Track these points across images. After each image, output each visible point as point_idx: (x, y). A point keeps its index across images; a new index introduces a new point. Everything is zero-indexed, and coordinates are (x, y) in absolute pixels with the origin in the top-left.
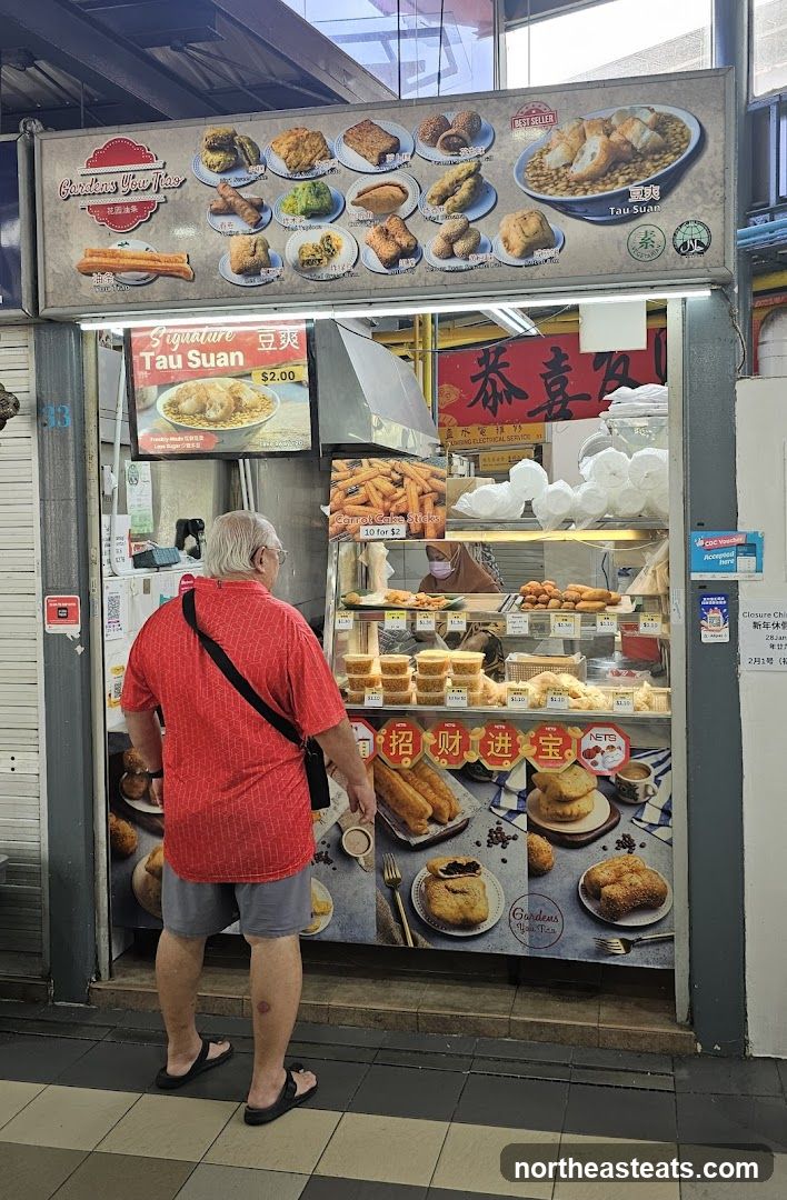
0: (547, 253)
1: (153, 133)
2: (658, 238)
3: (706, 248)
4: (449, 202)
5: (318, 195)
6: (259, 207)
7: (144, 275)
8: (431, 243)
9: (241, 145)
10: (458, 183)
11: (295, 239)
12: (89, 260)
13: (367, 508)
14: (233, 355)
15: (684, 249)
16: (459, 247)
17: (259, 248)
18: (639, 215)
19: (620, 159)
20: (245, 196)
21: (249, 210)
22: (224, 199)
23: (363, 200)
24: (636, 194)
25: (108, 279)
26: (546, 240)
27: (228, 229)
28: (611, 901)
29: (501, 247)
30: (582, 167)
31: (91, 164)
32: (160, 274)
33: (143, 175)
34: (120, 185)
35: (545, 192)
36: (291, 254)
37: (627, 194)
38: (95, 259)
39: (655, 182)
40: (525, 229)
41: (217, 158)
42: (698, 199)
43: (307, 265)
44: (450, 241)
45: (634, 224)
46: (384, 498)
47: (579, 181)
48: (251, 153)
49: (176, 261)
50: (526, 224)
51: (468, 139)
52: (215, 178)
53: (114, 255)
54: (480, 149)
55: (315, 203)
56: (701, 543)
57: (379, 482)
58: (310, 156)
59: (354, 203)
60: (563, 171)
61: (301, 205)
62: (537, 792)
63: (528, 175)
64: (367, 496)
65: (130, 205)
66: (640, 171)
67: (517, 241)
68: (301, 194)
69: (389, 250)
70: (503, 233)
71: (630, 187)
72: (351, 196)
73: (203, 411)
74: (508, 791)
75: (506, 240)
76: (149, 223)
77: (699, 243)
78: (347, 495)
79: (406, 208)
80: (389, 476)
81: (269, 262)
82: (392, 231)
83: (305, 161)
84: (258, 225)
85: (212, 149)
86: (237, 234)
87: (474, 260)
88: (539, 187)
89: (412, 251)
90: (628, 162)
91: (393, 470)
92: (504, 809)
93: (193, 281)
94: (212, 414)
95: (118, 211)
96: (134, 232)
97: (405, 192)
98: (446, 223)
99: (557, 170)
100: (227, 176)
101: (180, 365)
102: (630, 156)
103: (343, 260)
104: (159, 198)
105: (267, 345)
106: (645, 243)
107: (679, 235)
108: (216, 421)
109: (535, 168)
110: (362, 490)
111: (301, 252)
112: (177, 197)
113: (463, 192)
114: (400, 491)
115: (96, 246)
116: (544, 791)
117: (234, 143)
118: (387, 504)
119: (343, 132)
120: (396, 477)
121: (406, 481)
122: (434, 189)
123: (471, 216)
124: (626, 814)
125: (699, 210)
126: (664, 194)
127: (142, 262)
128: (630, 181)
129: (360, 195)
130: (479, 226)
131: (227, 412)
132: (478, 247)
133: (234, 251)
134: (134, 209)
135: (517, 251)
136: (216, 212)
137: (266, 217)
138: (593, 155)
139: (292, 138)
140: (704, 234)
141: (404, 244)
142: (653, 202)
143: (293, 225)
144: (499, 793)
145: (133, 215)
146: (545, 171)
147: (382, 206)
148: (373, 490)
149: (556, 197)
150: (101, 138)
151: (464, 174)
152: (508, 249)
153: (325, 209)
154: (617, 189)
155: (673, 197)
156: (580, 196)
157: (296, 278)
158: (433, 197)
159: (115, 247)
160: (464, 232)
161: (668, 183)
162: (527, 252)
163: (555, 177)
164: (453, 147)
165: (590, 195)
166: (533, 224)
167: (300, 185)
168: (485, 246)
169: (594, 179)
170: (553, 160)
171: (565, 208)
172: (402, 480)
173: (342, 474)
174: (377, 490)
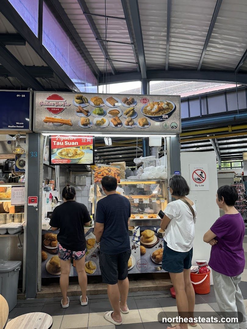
0: (147, 126)
1: (64, 94)
2: (168, 125)
3: (176, 127)
4: (128, 115)
5: (101, 111)
6: (88, 112)
7: (60, 124)
8: (124, 122)
9: (84, 99)
10: (130, 111)
11: (95, 119)
12: (46, 119)
14: (76, 143)
15: (172, 127)
16: (130, 123)
17: (88, 120)
18: (164, 120)
19: (161, 110)
20: (85, 109)
21: (85, 112)
22: (80, 109)
23: (110, 113)
24: (164, 116)
25: (51, 124)
26: (147, 124)
27: (80, 116)
28: (158, 259)
29: (138, 124)
30: (153, 111)
31: (48, 99)
32: (64, 124)
33: (61, 102)
34: (55, 104)
35: (147, 115)
36: (95, 122)
37: (162, 116)
38: (48, 119)
39: (167, 114)
40: (143, 121)
41: (78, 101)
42: (175, 118)
43: (98, 124)
44: (128, 122)
45: (163, 122)
46: (107, 174)
47: (153, 113)
48: (86, 101)
49: (68, 121)
50: (143, 120)
51: (132, 103)
52: (78, 105)
53: (53, 119)
54: (134, 105)
55: (100, 112)
57: (105, 171)
59: (108, 113)
60: (150, 111)
61: (97, 112)
62: (142, 237)
63: (144, 111)
64: (103, 174)
65: (57, 108)
66: (164, 112)
67: (142, 123)
68: (97, 110)
69: (116, 123)
70: (138, 121)
71: (163, 115)
72: (108, 112)
73: (68, 155)
74: (136, 237)
75: (139, 123)
76: (62, 113)
77: (175, 126)
78: (98, 174)
79: (119, 115)
80: (107, 170)
81: (90, 123)
82: (116, 119)
83: (98, 103)
84: (87, 115)
85: (77, 99)
86: (82, 117)
87: (133, 126)
88: (146, 113)
89: (120, 124)
90: (162, 110)
91: (108, 168)
92: (135, 241)
93: (72, 126)
94: (70, 155)
95: (54, 109)
96: (58, 114)
97: (119, 112)
98: (127, 119)
99: (149, 111)
100: (80, 105)
101: (63, 144)
102: (162, 109)
103: (106, 124)
104: (64, 108)
105: (84, 141)
106: (166, 125)
107: (172, 124)
108: (71, 157)
109: (145, 110)
111: (97, 122)
112: (69, 108)
113: (131, 113)
114: (110, 173)
115: (48, 117)
116: (144, 236)
117: (82, 98)
119: (106, 99)
121: (111, 171)
122: (125, 112)
123: (133, 118)
124: (161, 240)
125: (175, 120)
126: (169, 117)
127: (60, 121)
128: (163, 114)
129: (110, 111)
130: (134, 120)
131: (73, 155)
132: (134, 124)
133: (82, 120)
134: (58, 109)
135: (141, 125)
136: (78, 112)
137: (89, 114)
138: (156, 108)
139: (95, 99)
140: (176, 125)
141: (119, 122)
142: (167, 118)
143: (95, 116)
144: (134, 237)
145: (58, 111)
146: (147, 111)
147: (114, 114)
148: (104, 173)
149: (149, 116)
150: (51, 94)
151: (131, 109)
152: (140, 125)
153: (102, 114)
154: (160, 115)
155: (170, 118)
156: (153, 116)
157: (96, 127)
158: (125, 114)
159: (53, 117)
160: (131, 121)
161: (170, 115)
162: (144, 125)
163: (149, 112)
164: (129, 104)
165: (155, 116)
166: (144, 120)
167: (97, 108)
168: (135, 124)
169: (156, 113)
170: (149, 108)
171: (151, 118)
172: (110, 171)
173: (97, 169)
174: (105, 173)
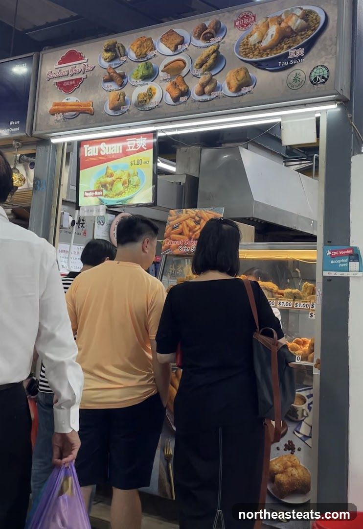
0: (247, 89)
1: (85, 46)
2: (302, 76)
3: (326, 80)
4: (204, 67)
5: (148, 68)
6: (123, 76)
7: (74, 113)
8: (194, 88)
9: (118, 48)
10: (208, 56)
11: (136, 91)
12: (54, 108)
13: (181, 236)
15: (315, 82)
16: (207, 89)
17: (121, 97)
18: (293, 65)
19: (285, 36)
20: (118, 72)
21: (119, 79)
22: (109, 74)
23: (167, 70)
24: (292, 53)
25: (60, 117)
26: (247, 82)
27: (109, 89)
28: (280, 484)
29: (226, 88)
30: (265, 43)
31: (60, 63)
32: (83, 112)
33: (78, 65)
34: (69, 72)
35: (248, 57)
36: (134, 98)
37: (288, 54)
38: (56, 107)
39: (301, 46)
40: (238, 78)
41: (108, 55)
42: (323, 53)
43: (141, 103)
44: (203, 86)
45: (290, 70)
46: (190, 230)
47: (265, 50)
48: (122, 51)
49: (88, 106)
50: (238, 75)
51: (214, 34)
52: (106, 64)
53: (64, 104)
54: (219, 38)
55: (146, 72)
56: (329, 253)
57: (188, 221)
58: (146, 50)
59: (162, 71)
60: (257, 45)
61: (140, 74)
63: (241, 49)
64: (182, 229)
66: (294, 41)
67: (234, 83)
68: (140, 68)
69: (176, 93)
70: (226, 80)
71: (289, 50)
72: (161, 68)
75: (229, 84)
76: (78, 89)
77: (323, 78)
78: (173, 229)
79: (185, 71)
80: (194, 218)
81: (125, 103)
82: (178, 84)
83: (144, 52)
84: (122, 85)
85: (107, 51)
86: (113, 91)
87: (214, 95)
88: (246, 54)
89: (186, 93)
90: (289, 37)
91: (196, 215)
93: (93, 115)
95: (68, 83)
96: (73, 93)
97: (185, 63)
98: (202, 77)
99: (255, 45)
100: (111, 63)
102: (290, 34)
103: (156, 98)
104: (84, 76)
106: (295, 80)
107: (313, 74)
109: (244, 45)
110: (181, 226)
111: (138, 97)
112: (91, 75)
113: (210, 61)
114: (198, 227)
115: (57, 101)
117: (116, 47)
118: (191, 233)
119: (161, 37)
120: (197, 219)
121: (202, 222)
122: (197, 61)
123: (213, 73)
124: (291, 427)
125: (323, 60)
126: (306, 52)
127: (74, 107)
128: (289, 47)
129: (165, 66)
130: (217, 78)
132: (216, 88)
133: (111, 99)
134: (74, 82)
135: (233, 89)
136: (106, 81)
137: (125, 81)
138: (272, 35)
139: (139, 42)
140: (326, 72)
141: (183, 89)
142: (300, 57)
143: (136, 84)
145: (73, 85)
146: (249, 46)
147: (174, 70)
148: (185, 226)
149: (254, 59)
150: (63, 52)
151: (211, 51)
152: (229, 88)
153: (150, 75)
154: (283, 52)
155: (311, 53)
156: (265, 58)
157: (135, 110)
158: (197, 65)
159: (64, 101)
160: (210, 81)
161: (308, 46)
162: (238, 89)
163: (253, 49)
164: (207, 38)
165: (269, 57)
166: (242, 74)
167: (140, 64)
168: (219, 87)
169: (271, 48)
170: (253, 40)
171: (258, 65)
172: (200, 220)
173: (173, 217)
174: (187, 226)
